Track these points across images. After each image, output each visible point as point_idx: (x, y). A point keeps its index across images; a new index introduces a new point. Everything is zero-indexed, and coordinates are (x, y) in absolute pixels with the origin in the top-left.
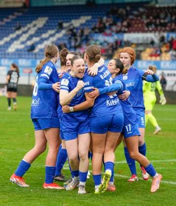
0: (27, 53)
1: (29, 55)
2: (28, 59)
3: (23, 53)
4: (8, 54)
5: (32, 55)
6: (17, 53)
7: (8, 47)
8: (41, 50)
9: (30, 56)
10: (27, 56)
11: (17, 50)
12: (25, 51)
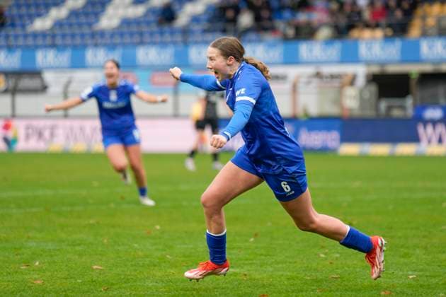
0: (155, 28)
1: (162, 33)
2: (163, 45)
3: (145, 29)
4: (102, 34)
5: (172, 33)
6: (125, 30)
7: (97, 16)
8: (195, 19)
9: (168, 38)
10: (158, 38)
11: (126, 22)
12: (148, 23)
